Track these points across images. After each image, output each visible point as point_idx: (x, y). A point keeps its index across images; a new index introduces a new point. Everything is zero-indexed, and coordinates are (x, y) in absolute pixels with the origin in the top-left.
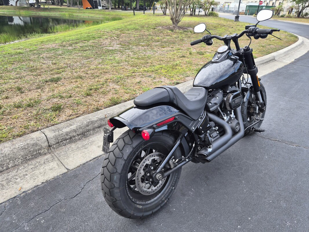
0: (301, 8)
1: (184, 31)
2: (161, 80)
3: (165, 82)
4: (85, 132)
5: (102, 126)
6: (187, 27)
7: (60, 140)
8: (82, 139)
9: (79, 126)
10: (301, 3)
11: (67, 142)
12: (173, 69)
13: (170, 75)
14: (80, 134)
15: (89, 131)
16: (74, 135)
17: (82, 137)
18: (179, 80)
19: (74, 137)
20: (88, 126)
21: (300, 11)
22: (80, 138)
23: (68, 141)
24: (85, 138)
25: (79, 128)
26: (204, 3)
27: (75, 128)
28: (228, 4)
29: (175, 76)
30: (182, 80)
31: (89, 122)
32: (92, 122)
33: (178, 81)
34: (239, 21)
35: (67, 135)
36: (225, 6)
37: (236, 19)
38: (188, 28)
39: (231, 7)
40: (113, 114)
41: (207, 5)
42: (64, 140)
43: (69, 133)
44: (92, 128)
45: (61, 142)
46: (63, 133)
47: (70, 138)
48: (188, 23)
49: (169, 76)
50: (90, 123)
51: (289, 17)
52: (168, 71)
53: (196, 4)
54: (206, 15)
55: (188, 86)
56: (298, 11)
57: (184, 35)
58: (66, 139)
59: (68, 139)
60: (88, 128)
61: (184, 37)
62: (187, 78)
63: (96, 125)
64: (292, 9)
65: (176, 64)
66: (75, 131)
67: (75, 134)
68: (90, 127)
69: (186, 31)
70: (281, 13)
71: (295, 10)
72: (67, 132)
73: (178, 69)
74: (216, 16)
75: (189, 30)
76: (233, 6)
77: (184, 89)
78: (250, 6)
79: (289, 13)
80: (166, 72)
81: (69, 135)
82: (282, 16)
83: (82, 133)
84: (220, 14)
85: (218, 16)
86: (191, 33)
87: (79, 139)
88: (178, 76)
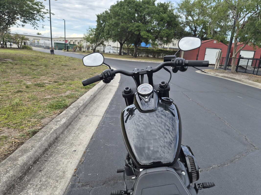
0: (94, 47)
1: (2, 63)
2: (4, 135)
3: (13, 135)
6: (4, 58)
10: (94, 44)
12: (15, 111)
13: (15, 122)
18: (33, 126)
21: (94, 49)
26: (14, 38)
28: (37, 40)
29: (24, 122)
30: (38, 125)
33: (33, 129)
34: (54, 54)
36: (35, 42)
37: (51, 53)
38: (6, 60)
39: (41, 43)
41: (19, 39)
48: (3, 54)
49: (14, 124)
52: (8, 116)
53: (6, 38)
54: (19, 48)
55: (51, 132)
57: (4, 66)
61: (6, 69)
62: (43, 121)
64: (89, 47)
65: (16, 103)
69: (4, 63)
70: (83, 50)
71: (91, 48)
73: (24, 110)
74: (30, 49)
75: (8, 61)
76: (43, 43)
77: (48, 139)
78: (58, 43)
79: (88, 50)
80: (6, 119)
82: (84, 52)
84: (34, 48)
85: (32, 49)
86: (12, 64)
88: (30, 121)
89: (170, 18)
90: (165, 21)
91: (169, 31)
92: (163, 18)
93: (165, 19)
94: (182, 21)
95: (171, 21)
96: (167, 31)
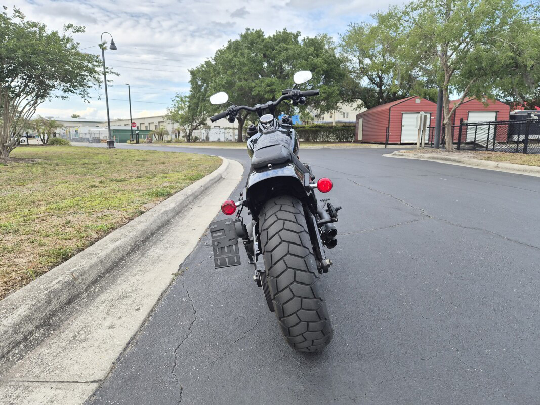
0: (188, 131)
4: (48, 319)
5: (73, 298)
7: (6, 350)
8: (50, 333)
9: (33, 305)
10: (187, 125)
11: (22, 350)
14: (41, 326)
15: (53, 314)
16: (31, 329)
17: (48, 329)
19: (31, 333)
20: (49, 302)
21: (188, 134)
22: (44, 334)
23: (22, 346)
24: (54, 329)
25: (35, 311)
27: (27, 313)
28: (74, 129)
31: (48, 295)
32: (55, 293)
34: (115, 147)
35: (16, 332)
37: (110, 146)
39: (82, 132)
40: (83, 269)
42: (14, 347)
43: (20, 327)
44: (58, 307)
45: (8, 352)
46: (6, 328)
47: (24, 339)
50: (52, 295)
51: (178, 142)
54: (45, 144)
56: (186, 135)
58: (18, 344)
59: (20, 343)
60: (51, 308)
63: (63, 298)
66: (28, 319)
67: (31, 327)
68: (54, 306)
70: (167, 138)
71: (182, 134)
72: (14, 324)
74: (67, 145)
76: (86, 132)
78: (116, 130)
81: (20, 332)
82: (168, 142)
83: (44, 322)
87: (45, 336)
89: (329, 64)
90: (319, 71)
91: (329, 88)
92: (316, 65)
93: (319, 67)
94: (354, 68)
95: (331, 70)
96: (325, 89)
